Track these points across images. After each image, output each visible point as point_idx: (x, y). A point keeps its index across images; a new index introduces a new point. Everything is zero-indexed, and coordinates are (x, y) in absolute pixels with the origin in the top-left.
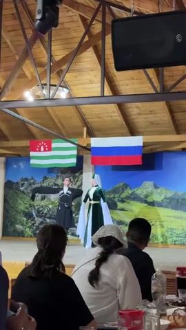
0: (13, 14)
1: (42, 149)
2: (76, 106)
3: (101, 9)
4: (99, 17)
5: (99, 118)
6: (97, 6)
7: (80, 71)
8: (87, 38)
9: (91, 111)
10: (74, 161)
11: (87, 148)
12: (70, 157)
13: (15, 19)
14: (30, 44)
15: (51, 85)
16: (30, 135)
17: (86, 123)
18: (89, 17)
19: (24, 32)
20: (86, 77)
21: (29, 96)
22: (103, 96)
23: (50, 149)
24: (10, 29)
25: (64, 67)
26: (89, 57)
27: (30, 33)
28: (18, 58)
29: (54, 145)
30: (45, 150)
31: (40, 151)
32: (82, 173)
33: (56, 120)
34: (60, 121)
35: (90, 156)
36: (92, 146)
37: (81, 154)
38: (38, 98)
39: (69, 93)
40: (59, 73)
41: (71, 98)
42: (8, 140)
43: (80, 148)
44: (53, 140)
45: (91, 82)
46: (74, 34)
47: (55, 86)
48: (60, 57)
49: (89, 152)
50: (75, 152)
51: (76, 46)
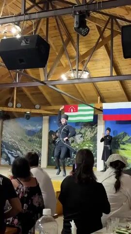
0: (55, 26)
1: (72, 110)
2: (93, 83)
3: (110, 21)
4: (109, 26)
5: (108, 90)
6: (108, 19)
7: (96, 61)
8: (101, 40)
9: (103, 86)
10: (92, 118)
11: (101, 110)
12: (89, 115)
13: (56, 29)
14: (65, 44)
15: (79, 70)
16: (64, 102)
17: (99, 94)
18: (102, 26)
19: (62, 37)
20: (100, 64)
21: (64, 77)
22: (112, 76)
23: (77, 111)
24: (53, 36)
25: (87, 59)
26: (102, 52)
27: (65, 38)
28: (57, 54)
29: (79, 108)
30: (74, 112)
31: (70, 112)
32: (97, 126)
33: (81, 92)
34: (83, 93)
35: (102, 114)
36: (104, 108)
37: (96, 114)
38: (69, 79)
39: (89, 75)
40: (83, 63)
41: (90, 78)
42: (50, 105)
43: (96, 109)
44: (78, 105)
45: (103, 68)
46: (93, 38)
47: (81, 70)
48: (84, 52)
49: (101, 112)
50: (92, 112)
51: (94, 45)
